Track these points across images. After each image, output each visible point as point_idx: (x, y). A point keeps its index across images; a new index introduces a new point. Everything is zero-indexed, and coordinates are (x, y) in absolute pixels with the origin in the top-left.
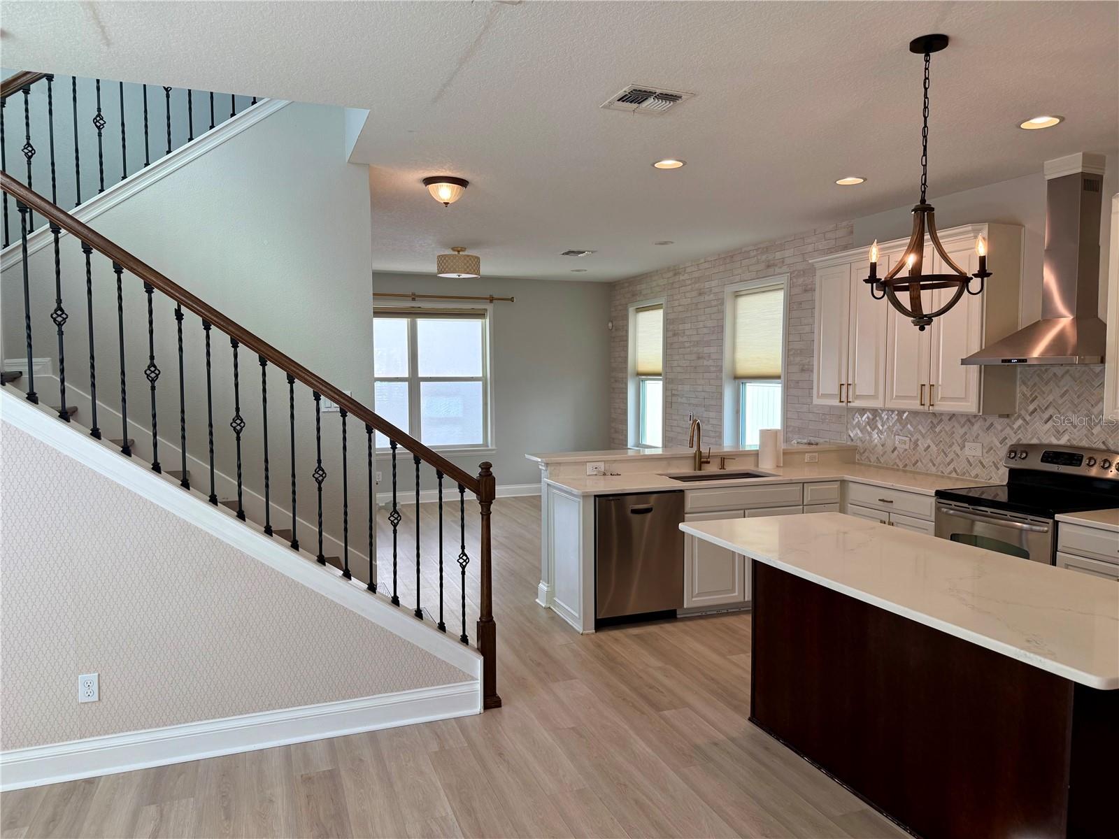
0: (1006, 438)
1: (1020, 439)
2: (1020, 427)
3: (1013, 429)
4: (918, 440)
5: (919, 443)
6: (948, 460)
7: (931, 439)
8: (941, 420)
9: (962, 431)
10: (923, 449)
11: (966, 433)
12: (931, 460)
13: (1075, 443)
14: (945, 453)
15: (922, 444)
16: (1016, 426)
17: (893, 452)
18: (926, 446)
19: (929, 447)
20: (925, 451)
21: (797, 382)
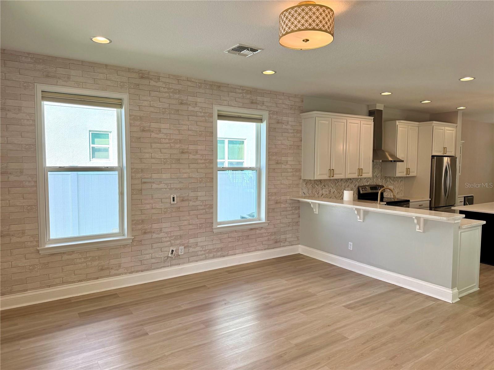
0: (356, 185)
1: (359, 185)
2: (359, 181)
3: (357, 181)
4: (331, 190)
5: (331, 191)
6: (340, 195)
7: (335, 189)
8: (338, 182)
9: (344, 185)
10: (332, 193)
11: (345, 185)
12: (335, 196)
13: (370, 184)
14: (339, 193)
15: (332, 191)
16: (358, 181)
17: (322, 196)
18: (333, 191)
19: (334, 191)
20: (333, 193)
21: (274, 169)
